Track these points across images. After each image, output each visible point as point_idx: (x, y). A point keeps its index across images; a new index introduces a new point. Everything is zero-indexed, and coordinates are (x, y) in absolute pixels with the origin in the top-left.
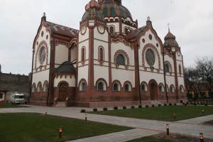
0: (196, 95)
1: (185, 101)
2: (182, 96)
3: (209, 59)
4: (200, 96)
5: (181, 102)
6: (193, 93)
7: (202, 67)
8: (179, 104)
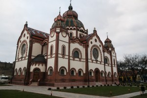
0: (125, 79)
1: (118, 83)
2: (116, 80)
3: (132, 56)
4: (127, 80)
5: (115, 83)
6: (122, 78)
7: (128, 60)
8: (113, 85)
